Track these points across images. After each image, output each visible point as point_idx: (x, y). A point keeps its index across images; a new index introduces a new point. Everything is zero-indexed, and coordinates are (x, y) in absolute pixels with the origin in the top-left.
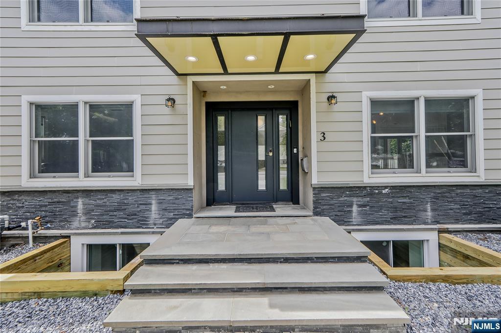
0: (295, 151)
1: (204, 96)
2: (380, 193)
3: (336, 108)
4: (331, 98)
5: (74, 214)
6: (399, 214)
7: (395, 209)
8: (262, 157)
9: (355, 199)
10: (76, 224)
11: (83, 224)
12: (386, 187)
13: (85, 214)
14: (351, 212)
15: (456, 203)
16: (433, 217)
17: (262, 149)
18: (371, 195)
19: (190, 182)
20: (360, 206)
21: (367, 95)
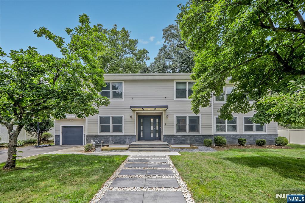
0: (160, 127)
1: (137, 114)
2: (178, 137)
3: (168, 118)
4: (167, 116)
5: (109, 141)
6: (182, 141)
7: (181, 140)
8: (152, 129)
9: (172, 138)
10: (110, 143)
11: (111, 143)
12: (179, 136)
13: (112, 141)
14: (171, 141)
15: (195, 139)
16: (190, 142)
17: (152, 127)
18: (176, 137)
19: (135, 134)
20: (173, 140)
21: (175, 115)
